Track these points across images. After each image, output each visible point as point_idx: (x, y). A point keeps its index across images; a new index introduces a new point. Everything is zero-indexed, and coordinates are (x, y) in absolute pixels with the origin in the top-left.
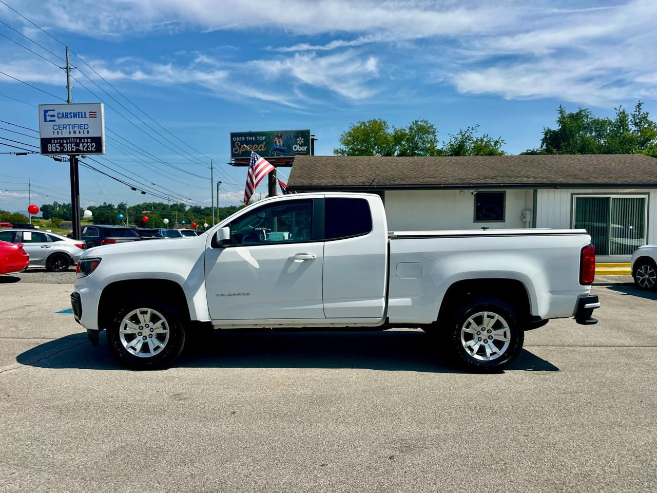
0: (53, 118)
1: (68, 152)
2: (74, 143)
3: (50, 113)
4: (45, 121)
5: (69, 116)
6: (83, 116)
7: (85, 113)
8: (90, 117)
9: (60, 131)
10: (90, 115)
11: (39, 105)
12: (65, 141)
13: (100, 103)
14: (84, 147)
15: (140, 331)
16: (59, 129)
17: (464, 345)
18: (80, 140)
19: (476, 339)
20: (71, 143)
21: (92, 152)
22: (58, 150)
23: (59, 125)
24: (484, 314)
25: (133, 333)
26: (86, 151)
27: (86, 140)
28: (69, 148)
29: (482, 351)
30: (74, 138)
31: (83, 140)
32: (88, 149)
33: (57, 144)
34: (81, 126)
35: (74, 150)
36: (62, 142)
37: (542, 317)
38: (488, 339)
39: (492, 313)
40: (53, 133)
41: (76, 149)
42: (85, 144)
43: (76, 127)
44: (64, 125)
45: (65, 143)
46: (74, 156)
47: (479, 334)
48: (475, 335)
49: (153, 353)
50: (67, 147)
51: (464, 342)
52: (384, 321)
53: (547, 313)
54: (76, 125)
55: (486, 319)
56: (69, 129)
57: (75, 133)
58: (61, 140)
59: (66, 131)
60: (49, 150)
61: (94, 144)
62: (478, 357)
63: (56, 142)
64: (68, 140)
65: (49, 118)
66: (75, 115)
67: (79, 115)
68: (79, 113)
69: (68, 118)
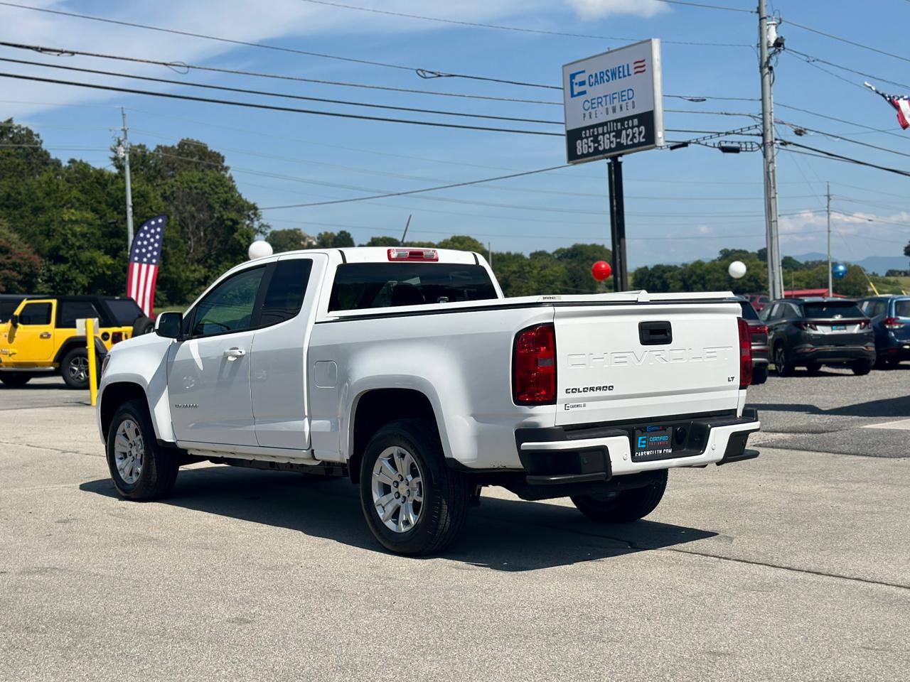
0: (583, 88)
1: (605, 151)
2: (614, 131)
3: (578, 79)
4: (573, 96)
5: (605, 77)
6: (626, 74)
7: (628, 65)
8: (636, 73)
9: (593, 112)
10: (635, 68)
11: (564, 66)
12: (600, 130)
13: (650, 40)
14: (628, 136)
15: (130, 449)
16: (592, 108)
17: (375, 502)
18: (623, 124)
19: (392, 495)
20: (609, 133)
21: (640, 144)
22: (591, 150)
23: (592, 100)
24: (394, 450)
25: (124, 451)
26: (630, 145)
27: (630, 121)
28: (606, 142)
29: (396, 515)
30: (614, 121)
31: (626, 122)
32: (635, 140)
33: (590, 139)
34: (623, 94)
35: (613, 146)
36: (596, 133)
37: (463, 463)
38: (406, 496)
39: (404, 451)
40: (584, 116)
41: (617, 143)
42: (630, 130)
43: (615, 98)
44: (598, 98)
45: (601, 134)
46: (614, 159)
47: (397, 487)
48: (392, 487)
49: (135, 478)
50: (604, 142)
51: (376, 497)
52: (311, 456)
53: (476, 457)
54: (616, 93)
55: (397, 459)
56: (606, 104)
57: (614, 110)
58: (596, 129)
59: (601, 109)
60: (579, 153)
61: (642, 128)
62: (390, 524)
63: (588, 135)
64: (605, 128)
65: (577, 89)
66: (614, 74)
67: (619, 72)
68: (619, 67)
69: (604, 82)
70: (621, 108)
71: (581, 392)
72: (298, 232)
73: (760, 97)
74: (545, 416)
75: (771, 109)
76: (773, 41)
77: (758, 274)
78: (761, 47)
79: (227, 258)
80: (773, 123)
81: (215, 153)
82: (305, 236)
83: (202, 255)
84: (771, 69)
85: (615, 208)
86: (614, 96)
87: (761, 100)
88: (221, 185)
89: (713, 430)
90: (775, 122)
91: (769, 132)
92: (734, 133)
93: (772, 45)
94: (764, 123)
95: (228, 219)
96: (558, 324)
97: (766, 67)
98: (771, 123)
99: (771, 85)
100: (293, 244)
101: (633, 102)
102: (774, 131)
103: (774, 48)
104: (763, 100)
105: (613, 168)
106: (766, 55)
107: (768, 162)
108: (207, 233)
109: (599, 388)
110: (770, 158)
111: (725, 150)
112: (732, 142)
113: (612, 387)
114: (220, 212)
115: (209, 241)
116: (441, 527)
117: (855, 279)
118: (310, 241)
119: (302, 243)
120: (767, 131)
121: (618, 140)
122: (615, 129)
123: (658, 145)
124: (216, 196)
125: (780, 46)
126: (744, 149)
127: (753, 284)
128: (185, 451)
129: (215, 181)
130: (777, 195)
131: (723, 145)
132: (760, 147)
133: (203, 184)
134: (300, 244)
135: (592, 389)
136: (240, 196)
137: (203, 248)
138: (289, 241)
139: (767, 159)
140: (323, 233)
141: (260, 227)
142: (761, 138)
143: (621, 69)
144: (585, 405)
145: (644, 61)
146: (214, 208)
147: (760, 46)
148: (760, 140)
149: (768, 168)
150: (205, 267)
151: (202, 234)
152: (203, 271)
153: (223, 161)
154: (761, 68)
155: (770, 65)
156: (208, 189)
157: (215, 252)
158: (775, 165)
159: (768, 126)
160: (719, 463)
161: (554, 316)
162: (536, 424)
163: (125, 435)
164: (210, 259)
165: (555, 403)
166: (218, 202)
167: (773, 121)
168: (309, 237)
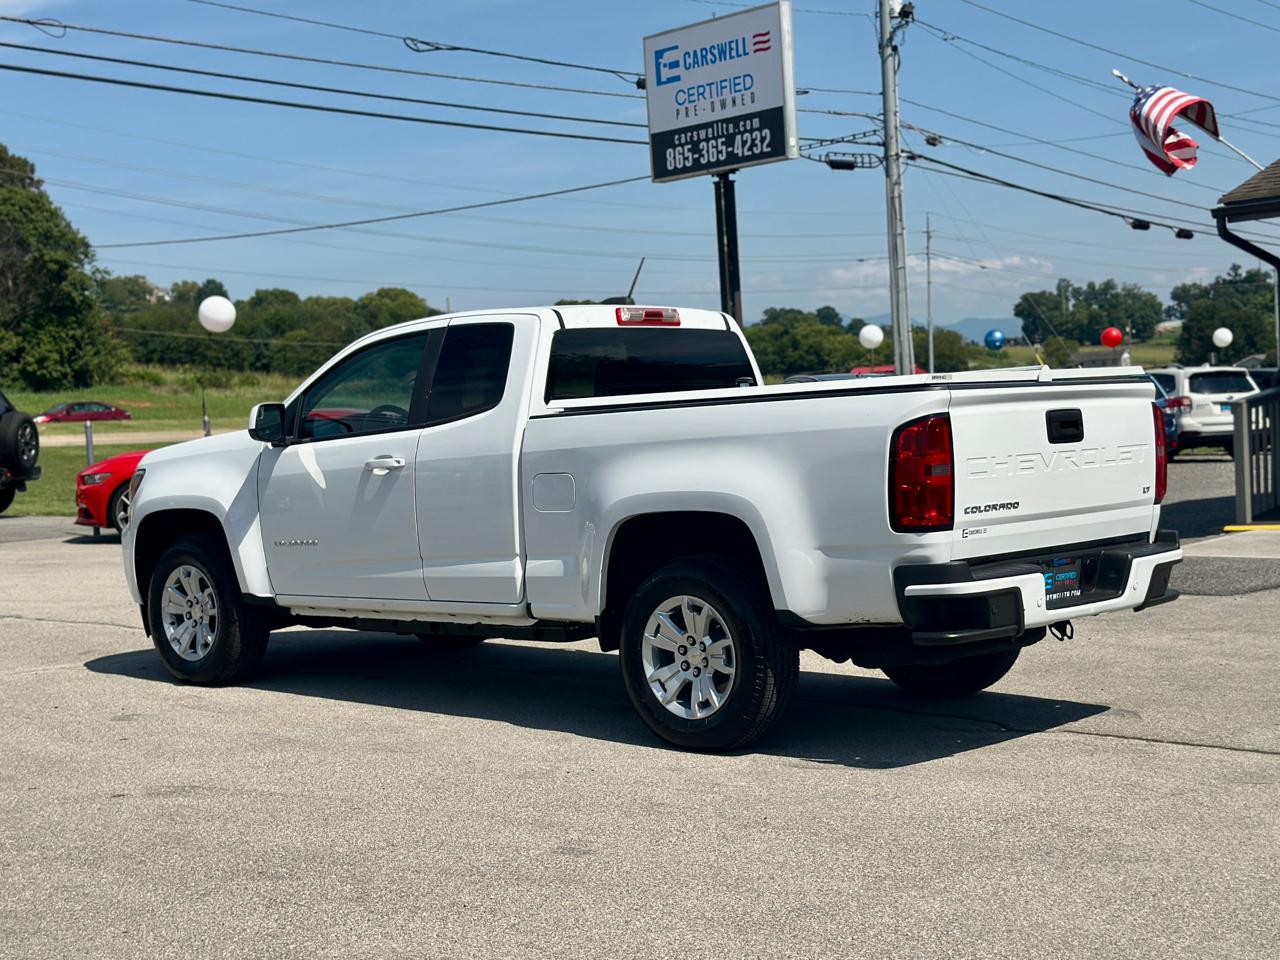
0: (675, 72)
1: (710, 165)
2: (723, 136)
3: (668, 58)
4: (659, 82)
5: (709, 57)
6: (741, 52)
7: (744, 39)
8: (756, 51)
9: (691, 107)
10: (755, 44)
11: (645, 39)
12: (702, 134)
13: (778, 3)
14: (744, 143)
15: (189, 609)
16: (690, 102)
17: (648, 676)
18: (736, 126)
19: (677, 666)
20: (716, 139)
21: (762, 156)
22: (689, 164)
23: (689, 89)
24: (683, 601)
25: (179, 612)
26: (749, 156)
27: (748, 122)
28: (711, 152)
29: (684, 695)
30: (723, 121)
31: (742, 123)
32: (755, 149)
33: (687, 147)
34: (737, 81)
35: (722, 157)
36: (695, 139)
37: (805, 617)
38: (701, 666)
39: (698, 601)
40: (678, 114)
41: (728, 153)
42: (747, 136)
43: (726, 87)
44: (699, 87)
45: (703, 140)
46: (724, 176)
47: (685, 654)
48: (677, 654)
49: (201, 654)
50: (708, 152)
51: (649, 670)
52: (525, 612)
53: (824, 607)
54: (725, 80)
55: (687, 615)
56: (711, 97)
57: (723, 105)
58: (695, 133)
59: (703, 104)
60: (670, 167)
61: (766, 132)
62: (675, 708)
63: (683, 141)
64: (710, 130)
65: (666, 73)
66: (722, 53)
67: (731, 49)
68: (730, 42)
69: (707, 63)
70: (734, 102)
71: (981, 511)
72: (141, 280)
73: (881, 90)
74: (940, 546)
75: (896, 106)
76: (898, 9)
77: (820, 343)
78: (881, 17)
79: (51, 321)
80: (899, 128)
81: (19, 159)
82: (152, 287)
83: (11, 315)
84: (895, 49)
85: (726, 249)
86: (724, 84)
87: (881, 94)
88: (39, 208)
89: (1135, 561)
90: (902, 126)
91: (894, 140)
92: (843, 141)
93: (896, 15)
94: (886, 128)
95: (51, 261)
96: (955, 414)
97: (887, 46)
98: (896, 128)
99: (895, 73)
100: (133, 299)
101: (752, 93)
102: (899, 137)
103: (899, 20)
104: (884, 93)
105: (722, 190)
106: (888, 29)
107: (893, 184)
108: (18, 281)
109: (1002, 506)
110: (895, 178)
111: (835, 165)
112: (844, 154)
113: (1018, 503)
114: (39, 250)
115: (21, 295)
116: (763, 710)
117: (952, 350)
118: (161, 294)
119: (148, 297)
120: (891, 138)
121: (730, 149)
122: (725, 133)
123: (790, 157)
124: (31, 226)
125: (908, 17)
126: (860, 165)
127: (813, 357)
128: (287, 609)
129: (29, 203)
130: (905, 232)
131: (833, 157)
132: (882, 163)
133: (10, 207)
134: (145, 299)
135: (994, 507)
136: (68, 225)
137: (12, 306)
138: (127, 293)
139: (891, 180)
140: (180, 283)
141: (94, 273)
142: (882, 149)
143: (733, 45)
144: (985, 530)
145: (767, 34)
146: (29, 245)
147: (880, 15)
148: (880, 151)
149: (893, 192)
150: (17, 334)
151: (10, 283)
152: (15, 340)
153: (33, 171)
154: (881, 46)
155: (894, 43)
156: (18, 215)
157: (32, 312)
158: (902, 188)
159: (892, 131)
160: (1138, 609)
161: (951, 403)
162: (927, 559)
163: (181, 589)
164: (24, 322)
165: (952, 529)
166: (34, 235)
167: (898, 125)
168: (157, 288)
